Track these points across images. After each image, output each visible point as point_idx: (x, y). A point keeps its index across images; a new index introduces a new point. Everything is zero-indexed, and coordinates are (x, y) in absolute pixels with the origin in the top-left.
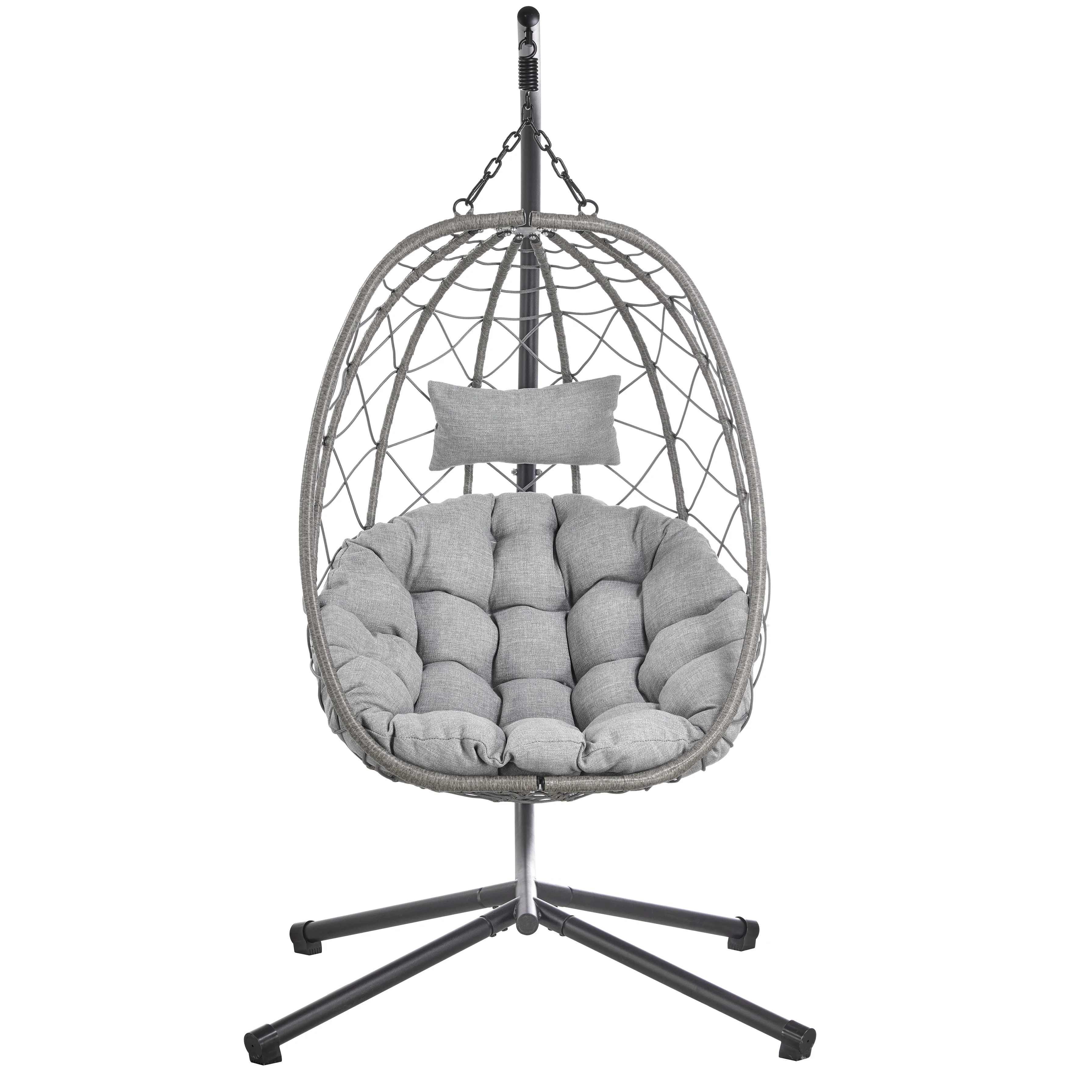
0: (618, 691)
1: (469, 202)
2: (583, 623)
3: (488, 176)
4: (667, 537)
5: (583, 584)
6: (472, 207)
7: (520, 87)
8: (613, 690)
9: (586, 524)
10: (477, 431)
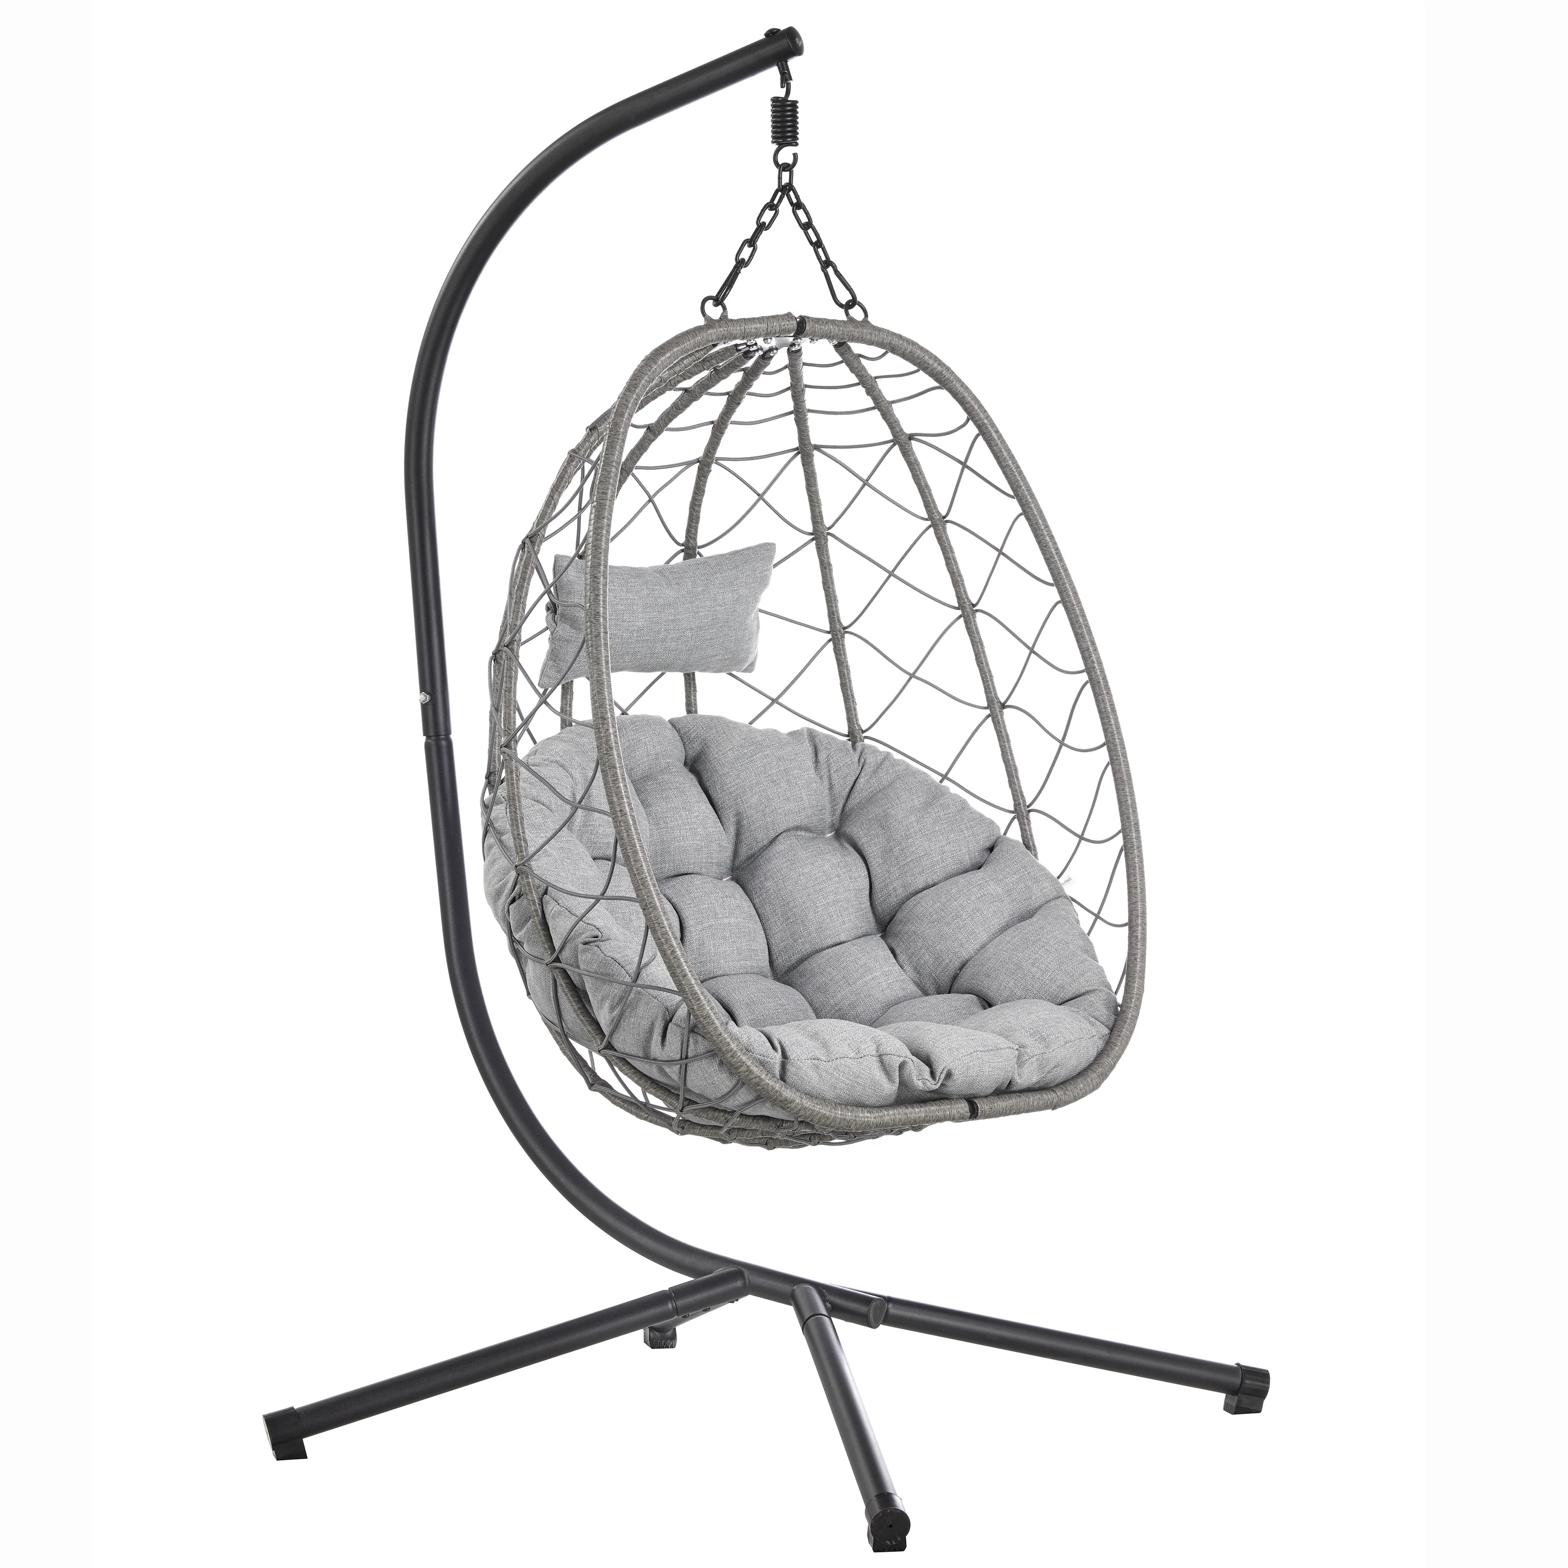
0: (889, 982)
1: (718, 300)
2: (791, 892)
3: (741, 264)
4: (868, 769)
5: (760, 839)
6: (724, 308)
7: (774, 140)
8: (881, 980)
9: (755, 755)
10: (625, 624)
